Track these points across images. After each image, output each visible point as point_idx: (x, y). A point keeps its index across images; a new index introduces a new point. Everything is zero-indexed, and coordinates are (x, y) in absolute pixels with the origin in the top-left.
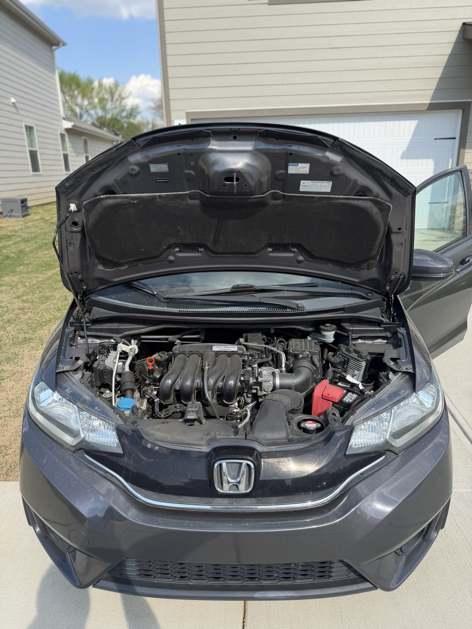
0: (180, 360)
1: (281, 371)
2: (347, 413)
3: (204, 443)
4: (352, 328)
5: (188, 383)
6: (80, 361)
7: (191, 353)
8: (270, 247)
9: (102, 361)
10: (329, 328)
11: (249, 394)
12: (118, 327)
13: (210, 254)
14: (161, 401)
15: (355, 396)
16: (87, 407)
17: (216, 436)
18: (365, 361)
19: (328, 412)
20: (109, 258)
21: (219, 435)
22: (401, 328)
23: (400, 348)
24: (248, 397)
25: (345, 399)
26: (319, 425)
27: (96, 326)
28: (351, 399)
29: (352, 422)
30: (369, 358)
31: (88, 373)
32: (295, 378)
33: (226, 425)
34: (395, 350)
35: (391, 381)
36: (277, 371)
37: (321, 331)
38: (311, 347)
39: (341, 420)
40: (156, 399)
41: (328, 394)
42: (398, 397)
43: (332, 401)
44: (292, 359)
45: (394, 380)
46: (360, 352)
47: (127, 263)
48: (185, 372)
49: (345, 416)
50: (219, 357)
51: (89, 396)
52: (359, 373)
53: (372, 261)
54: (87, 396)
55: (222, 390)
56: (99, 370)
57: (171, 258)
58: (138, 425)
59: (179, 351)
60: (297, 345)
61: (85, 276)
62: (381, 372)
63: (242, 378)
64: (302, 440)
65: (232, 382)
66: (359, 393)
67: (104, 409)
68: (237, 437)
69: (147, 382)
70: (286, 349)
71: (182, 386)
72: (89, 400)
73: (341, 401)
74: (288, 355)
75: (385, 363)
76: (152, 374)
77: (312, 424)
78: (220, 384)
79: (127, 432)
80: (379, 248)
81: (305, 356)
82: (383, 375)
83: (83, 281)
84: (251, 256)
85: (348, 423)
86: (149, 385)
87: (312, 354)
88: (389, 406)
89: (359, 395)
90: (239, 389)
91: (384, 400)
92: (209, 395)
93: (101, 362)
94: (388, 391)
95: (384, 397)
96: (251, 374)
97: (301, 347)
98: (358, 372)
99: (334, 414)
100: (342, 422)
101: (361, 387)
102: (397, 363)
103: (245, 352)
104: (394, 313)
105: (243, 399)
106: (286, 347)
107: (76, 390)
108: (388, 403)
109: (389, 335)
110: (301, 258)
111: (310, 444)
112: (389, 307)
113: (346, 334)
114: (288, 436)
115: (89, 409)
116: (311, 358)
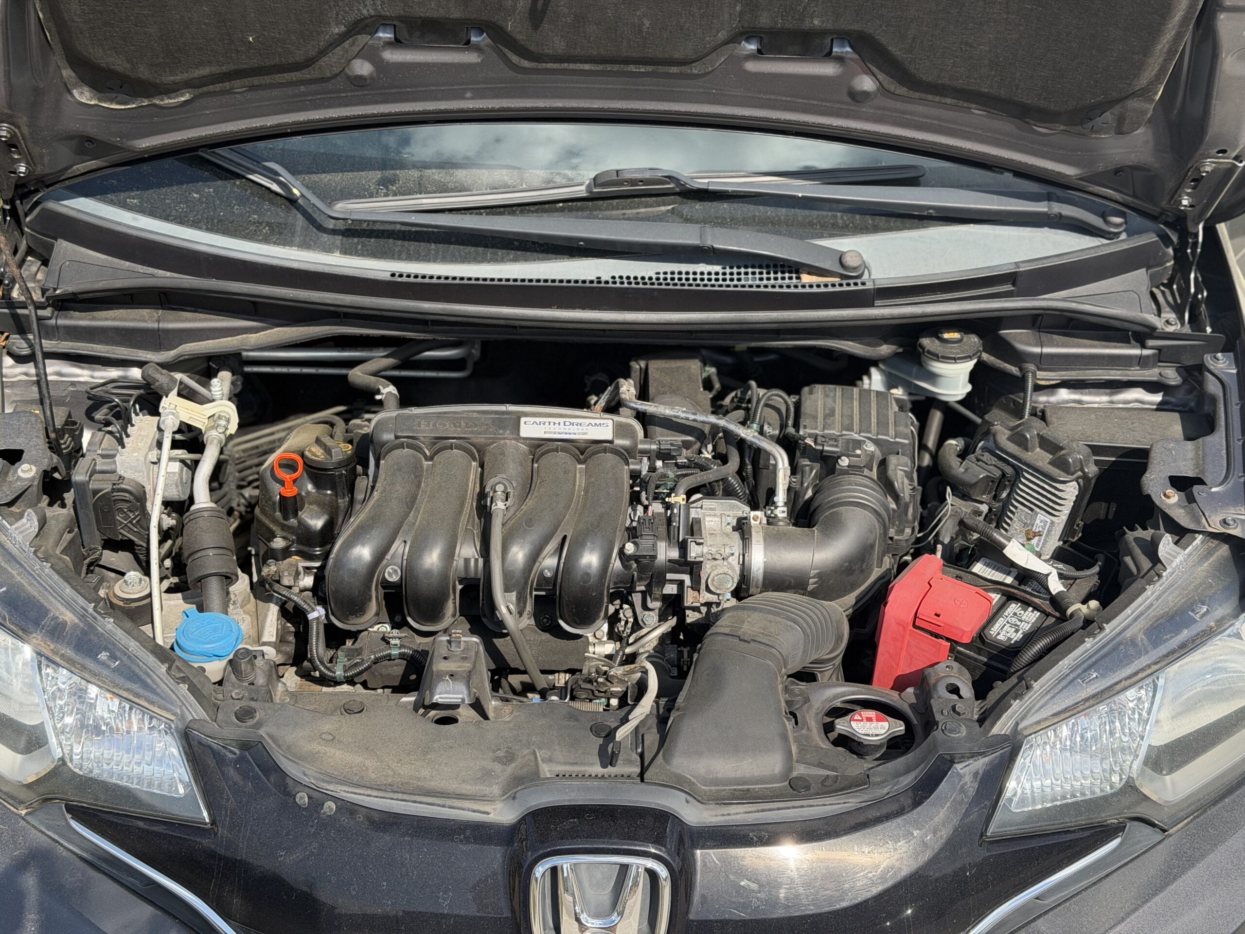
0: (399, 470)
1: (771, 521)
2: (1000, 688)
3: (496, 790)
4: (1037, 350)
5: (432, 559)
6: (25, 466)
7: (440, 444)
8: (747, 40)
9: (103, 456)
10: (952, 350)
11: (654, 599)
12: (155, 325)
13: (515, 59)
14: (332, 618)
15: (1031, 617)
16: (69, 652)
17: (538, 766)
18: (1077, 480)
19: (932, 681)
20: (119, 64)
21: (550, 760)
22: (1219, 355)
23: (1209, 439)
24: (645, 607)
25: (994, 630)
26: (899, 727)
27: (71, 318)
28: (1017, 631)
29: (1017, 724)
30: (1092, 470)
31: (60, 515)
32: (821, 545)
33: (572, 723)
34: (1190, 445)
35: (1165, 569)
36: (757, 517)
37: (923, 358)
38: (883, 424)
39: (976, 710)
40: (313, 610)
41: (938, 616)
42: (1185, 632)
43: (948, 639)
44: (812, 470)
45: (1174, 565)
46: (1062, 449)
47: (188, 85)
48: (417, 517)
49: (993, 697)
50: (544, 461)
51: (69, 606)
52: (1052, 523)
53: (1134, 104)
54: (63, 609)
55: (555, 585)
56: (95, 492)
57: (363, 68)
58: (258, 725)
59: (397, 437)
60: (832, 413)
61: (25, 130)
62: (1132, 529)
63: (630, 548)
64: (837, 785)
65: (590, 559)
66: (1046, 606)
67: (132, 661)
68: (610, 770)
69: (279, 543)
70: (791, 430)
71: (409, 569)
72: (75, 626)
73: (981, 639)
74: (798, 454)
75: (1149, 496)
76: (296, 515)
77: (875, 724)
78: (549, 562)
79: (224, 751)
80: (1169, 59)
81: (861, 462)
82: (1136, 540)
83: (16, 147)
84: (674, 70)
85: (1002, 727)
86: (286, 553)
87: (888, 449)
88: (1149, 666)
89: (1048, 615)
90: (615, 583)
91: (1133, 642)
92: (508, 607)
93: (99, 460)
94: (1149, 608)
95: (1137, 630)
96: (663, 529)
97: (847, 422)
98: (1048, 518)
99: (954, 690)
100: (981, 721)
101: (1055, 586)
102: (1191, 499)
103: (642, 442)
104: (1198, 290)
105: (629, 613)
106: (790, 422)
107: (20, 586)
108: (1147, 652)
109: (1171, 375)
110: (867, 83)
111: (866, 797)
112: (1182, 265)
113: (1014, 370)
114: (790, 769)
115: (78, 658)
116: (883, 463)
